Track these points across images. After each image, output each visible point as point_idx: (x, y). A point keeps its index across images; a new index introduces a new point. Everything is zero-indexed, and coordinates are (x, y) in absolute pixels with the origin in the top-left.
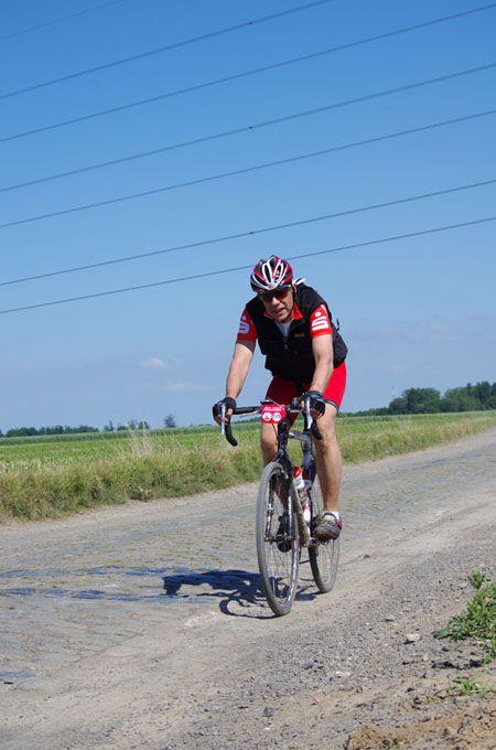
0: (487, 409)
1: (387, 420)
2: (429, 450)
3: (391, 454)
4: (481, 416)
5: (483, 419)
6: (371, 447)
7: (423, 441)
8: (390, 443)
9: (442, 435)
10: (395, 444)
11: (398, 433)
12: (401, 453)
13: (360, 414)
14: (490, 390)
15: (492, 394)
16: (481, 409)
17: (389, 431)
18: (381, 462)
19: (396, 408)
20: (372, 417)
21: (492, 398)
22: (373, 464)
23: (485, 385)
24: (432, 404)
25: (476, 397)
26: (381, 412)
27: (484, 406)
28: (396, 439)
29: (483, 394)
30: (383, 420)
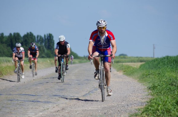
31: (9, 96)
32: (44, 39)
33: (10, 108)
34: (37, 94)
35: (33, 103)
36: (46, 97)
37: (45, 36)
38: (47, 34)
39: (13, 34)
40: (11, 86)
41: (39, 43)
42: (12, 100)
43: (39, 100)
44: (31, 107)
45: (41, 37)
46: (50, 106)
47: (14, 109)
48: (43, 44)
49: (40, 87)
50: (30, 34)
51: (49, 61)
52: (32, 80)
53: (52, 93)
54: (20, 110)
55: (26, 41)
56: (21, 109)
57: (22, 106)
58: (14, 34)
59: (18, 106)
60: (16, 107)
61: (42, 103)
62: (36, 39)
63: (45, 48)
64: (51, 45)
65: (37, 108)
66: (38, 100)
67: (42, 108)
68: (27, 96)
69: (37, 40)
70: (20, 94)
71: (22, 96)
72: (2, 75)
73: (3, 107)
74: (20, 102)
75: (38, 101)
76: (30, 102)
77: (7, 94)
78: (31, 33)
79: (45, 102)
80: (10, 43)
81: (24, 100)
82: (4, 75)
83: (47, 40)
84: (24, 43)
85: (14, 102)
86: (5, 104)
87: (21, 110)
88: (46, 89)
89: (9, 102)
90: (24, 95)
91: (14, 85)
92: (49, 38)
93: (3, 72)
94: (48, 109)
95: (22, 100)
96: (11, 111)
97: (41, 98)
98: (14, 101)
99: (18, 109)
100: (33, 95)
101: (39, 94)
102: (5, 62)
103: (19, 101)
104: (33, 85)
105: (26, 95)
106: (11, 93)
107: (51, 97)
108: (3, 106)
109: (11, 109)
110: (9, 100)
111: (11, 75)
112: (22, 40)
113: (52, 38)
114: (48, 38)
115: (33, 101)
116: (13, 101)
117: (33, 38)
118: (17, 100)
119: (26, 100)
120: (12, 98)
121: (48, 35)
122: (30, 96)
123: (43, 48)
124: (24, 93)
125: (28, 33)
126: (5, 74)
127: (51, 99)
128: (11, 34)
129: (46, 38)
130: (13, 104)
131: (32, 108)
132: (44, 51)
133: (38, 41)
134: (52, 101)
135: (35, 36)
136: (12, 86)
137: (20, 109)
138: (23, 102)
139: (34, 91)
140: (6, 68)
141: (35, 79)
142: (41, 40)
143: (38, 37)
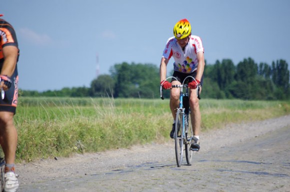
0: (227, 97)
1: (85, 104)
2: (136, 149)
3: (81, 150)
4: (216, 106)
5: (216, 111)
6: (52, 139)
7: (129, 136)
8: (81, 135)
9: (156, 130)
10: (88, 138)
11: (94, 123)
12: (96, 151)
13: (49, 93)
14: (233, 73)
15: (236, 77)
16: (219, 97)
17: (83, 119)
18: (67, 161)
19: (98, 89)
20: (64, 99)
21: (235, 82)
22: (54, 164)
23: (228, 64)
24: (151, 85)
25: (215, 79)
26: (78, 92)
27: (223, 93)
28: (89, 130)
29: (223, 76)
30: (80, 103)
31: (216, 164)
32: (272, 69)
33: (220, 184)
34: (262, 161)
35: (257, 175)
36: (278, 166)
37: (273, 63)
38: (277, 61)
39: (221, 61)
40: (220, 147)
41: (264, 75)
42: (223, 170)
43: (267, 171)
44: (254, 182)
45: (266, 66)
46: (285, 181)
47: (227, 186)
48: (271, 77)
49: (268, 150)
50: (248, 61)
51: (280, 106)
52: (254, 137)
53: (287, 160)
54: (236, 187)
55: (242, 72)
56: (238, 185)
57: (239, 180)
58: (224, 61)
59: (233, 180)
60: (230, 182)
61: (272, 176)
62: (259, 69)
63: (273, 84)
64: (285, 78)
65: (264, 185)
66: (264, 171)
67: (273, 185)
68: (247, 164)
69: (261, 70)
70: (235, 161)
71: (239, 164)
72: (205, 128)
73: (209, 181)
74: (236, 175)
75: (265, 173)
76: (252, 174)
77: (213, 161)
78: (250, 59)
79: (277, 175)
80: (216, 76)
81: (242, 170)
82: (207, 128)
83: (277, 71)
84: (239, 76)
85: (226, 174)
86: (211, 176)
87: (238, 187)
88: (278, 153)
89: (218, 173)
90: (241, 162)
91: (224, 146)
92: (280, 68)
93: (206, 124)
94: (282, 186)
95: (238, 170)
96: (222, 188)
97: (269, 167)
98: (226, 172)
99: (233, 186)
100: (256, 163)
101: (266, 162)
102: (209, 108)
103: (234, 173)
104: (255, 146)
105: (246, 162)
106: (220, 158)
107: (287, 167)
108: (209, 179)
109: (222, 186)
110: (218, 170)
111: (219, 128)
112: (236, 70)
113: (285, 67)
114: (278, 67)
115: (256, 173)
116: (224, 172)
117: (254, 67)
118: (231, 170)
119: (245, 171)
120: (222, 167)
121: (279, 62)
122: (251, 164)
123: (270, 84)
124: (241, 159)
125: (245, 60)
126: (209, 128)
127: (286, 170)
128: (218, 62)
129: (276, 66)
130: (225, 177)
131: (255, 185)
132: (271, 88)
133: (262, 73)
134: (288, 174)
135: (256, 65)
136: (222, 147)
137: (236, 185)
138: (240, 174)
139: (258, 156)
140: (210, 117)
141: (257, 135)
142: (267, 70)
143: (261, 65)
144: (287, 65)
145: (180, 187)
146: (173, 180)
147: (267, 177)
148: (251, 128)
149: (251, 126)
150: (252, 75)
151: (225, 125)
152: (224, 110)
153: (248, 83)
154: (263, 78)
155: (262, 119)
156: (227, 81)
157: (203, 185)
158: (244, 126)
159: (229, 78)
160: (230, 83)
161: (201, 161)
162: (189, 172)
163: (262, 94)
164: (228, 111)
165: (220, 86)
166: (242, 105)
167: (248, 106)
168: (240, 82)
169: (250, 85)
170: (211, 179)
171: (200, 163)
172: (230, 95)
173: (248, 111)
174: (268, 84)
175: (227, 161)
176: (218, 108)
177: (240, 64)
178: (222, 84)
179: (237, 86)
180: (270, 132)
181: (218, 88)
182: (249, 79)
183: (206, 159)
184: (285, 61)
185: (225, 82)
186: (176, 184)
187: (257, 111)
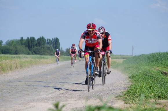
4: (27, 58)
5: (27, 60)
15: (36, 45)
16: (29, 54)
21: (36, 47)
23: (32, 39)
27: (30, 52)
29: (30, 44)
31: (27, 82)
32: (52, 41)
33: (28, 91)
34: (47, 81)
35: (45, 87)
36: (54, 83)
37: (53, 39)
38: (55, 38)
39: (29, 38)
41: (49, 45)
42: (30, 85)
43: (49, 85)
44: (43, 90)
45: (50, 40)
47: (31, 92)
48: (52, 45)
49: (50, 76)
52: (44, 71)
53: (58, 81)
55: (39, 43)
57: (36, 90)
58: (31, 37)
59: (34, 89)
60: (32, 90)
61: (51, 88)
62: (47, 41)
63: (53, 48)
64: (58, 46)
65: (48, 91)
67: (51, 91)
69: (47, 42)
70: (35, 81)
71: (37, 83)
72: (22, 67)
73: (23, 90)
75: (48, 86)
77: (25, 81)
78: (42, 37)
80: (28, 45)
82: (23, 67)
83: (54, 43)
84: (38, 44)
87: (36, 92)
88: (54, 78)
89: (27, 86)
91: (31, 75)
95: (36, 85)
99: (34, 92)
100: (44, 82)
101: (49, 81)
102: (24, 58)
103: (34, 86)
104: (45, 75)
105: (40, 82)
106: (29, 80)
107: (58, 83)
108: (23, 89)
110: (27, 85)
111: (28, 67)
112: (36, 42)
113: (58, 41)
114: (55, 41)
115: (44, 86)
117: (45, 41)
118: (33, 85)
119: (39, 85)
122: (42, 82)
123: (51, 48)
124: (38, 81)
125: (40, 37)
126: (24, 67)
128: (28, 38)
129: (54, 41)
130: (30, 88)
131: (44, 91)
132: (52, 50)
133: (48, 43)
135: (45, 39)
136: (29, 76)
138: (37, 87)
139: (45, 79)
140: (24, 62)
142: (50, 42)
143: (48, 40)
144: (59, 40)
145: (10, 92)
146: (6, 89)
147: (49, 88)
148: (43, 67)
149: (43, 66)
150: (44, 44)
151: (31, 66)
152: (31, 59)
153: (42, 48)
154: (49, 46)
155: (48, 63)
156: (33, 47)
157: (20, 92)
158: (40, 66)
159: (33, 45)
160: (34, 48)
161: (20, 81)
162: (14, 86)
163: (48, 53)
164: (33, 60)
165: (29, 49)
166: (39, 57)
167: (41, 58)
168: (38, 47)
169: (43, 48)
170: (24, 89)
171: (19, 82)
172: (34, 53)
173: (41, 60)
174: (50, 48)
175: (31, 81)
176: (28, 58)
177: (38, 39)
178: (30, 48)
179: (37, 49)
180: (51, 69)
181: (28, 50)
182: (42, 46)
183: (22, 80)
184: (58, 38)
185: (31, 47)
186: (8, 92)
187: (46, 60)
